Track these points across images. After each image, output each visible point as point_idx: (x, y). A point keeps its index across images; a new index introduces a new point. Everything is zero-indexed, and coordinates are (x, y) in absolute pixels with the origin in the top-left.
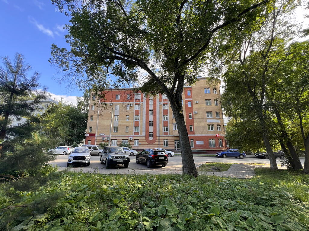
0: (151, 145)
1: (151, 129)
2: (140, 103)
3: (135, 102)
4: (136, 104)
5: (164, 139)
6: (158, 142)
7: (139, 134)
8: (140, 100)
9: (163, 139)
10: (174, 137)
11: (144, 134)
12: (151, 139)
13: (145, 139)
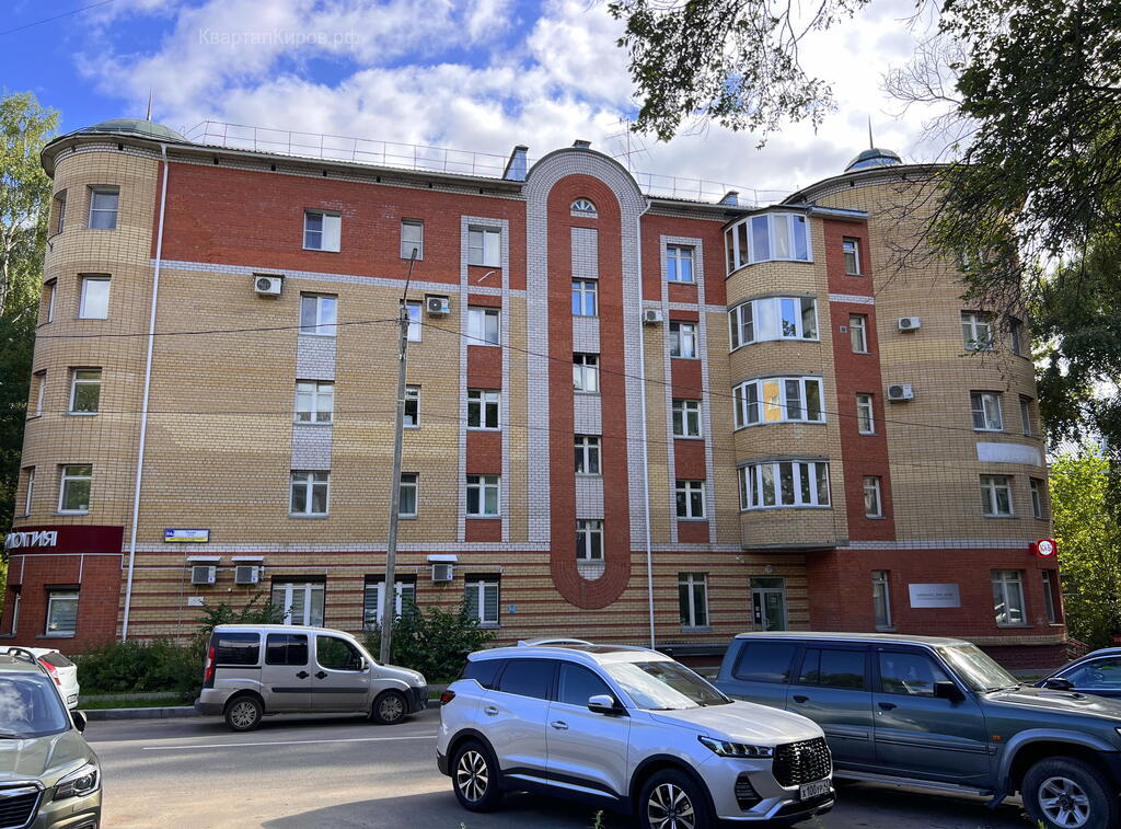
0: (595, 619)
1: (589, 495)
2: (506, 294)
3: (464, 282)
4: (475, 303)
5: (684, 569)
6: (638, 594)
7: (505, 535)
8: (505, 277)
9: (675, 571)
10: (750, 559)
11: (540, 533)
12: (591, 572)
13: (546, 571)
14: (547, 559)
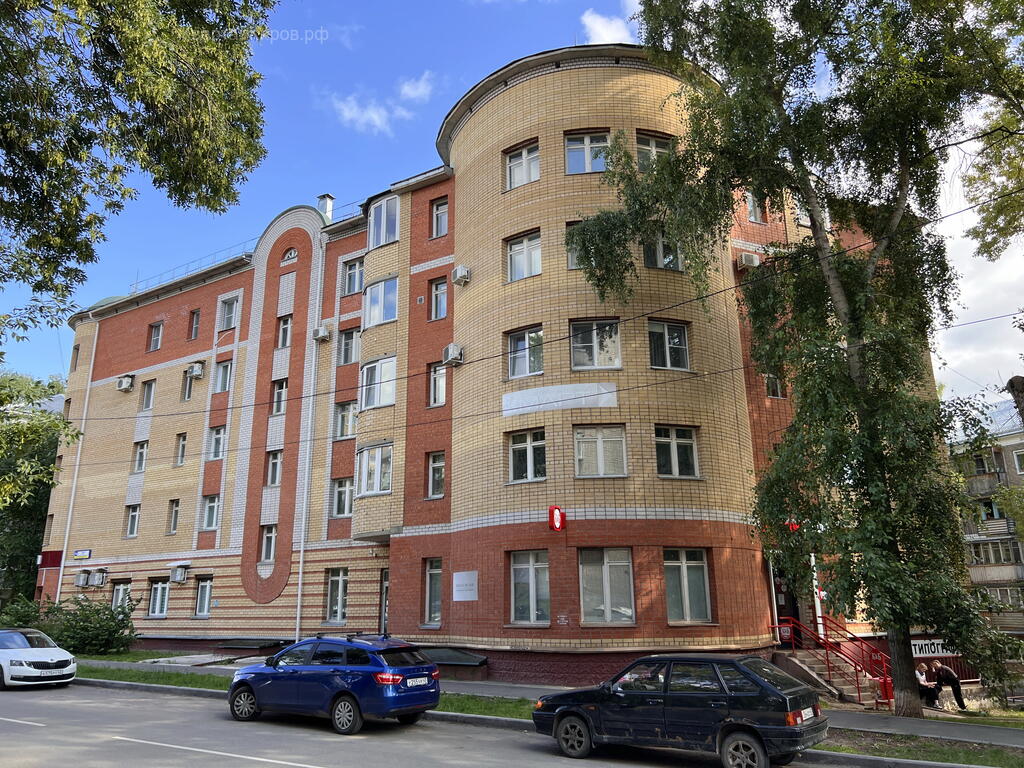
1: (271, 503)
2: (236, 347)
3: (215, 346)
4: (220, 360)
5: (329, 565)
7: (218, 542)
8: (238, 333)
9: (322, 567)
10: (382, 551)
11: (236, 540)
12: (265, 571)
13: (238, 571)
14: (238, 561)
